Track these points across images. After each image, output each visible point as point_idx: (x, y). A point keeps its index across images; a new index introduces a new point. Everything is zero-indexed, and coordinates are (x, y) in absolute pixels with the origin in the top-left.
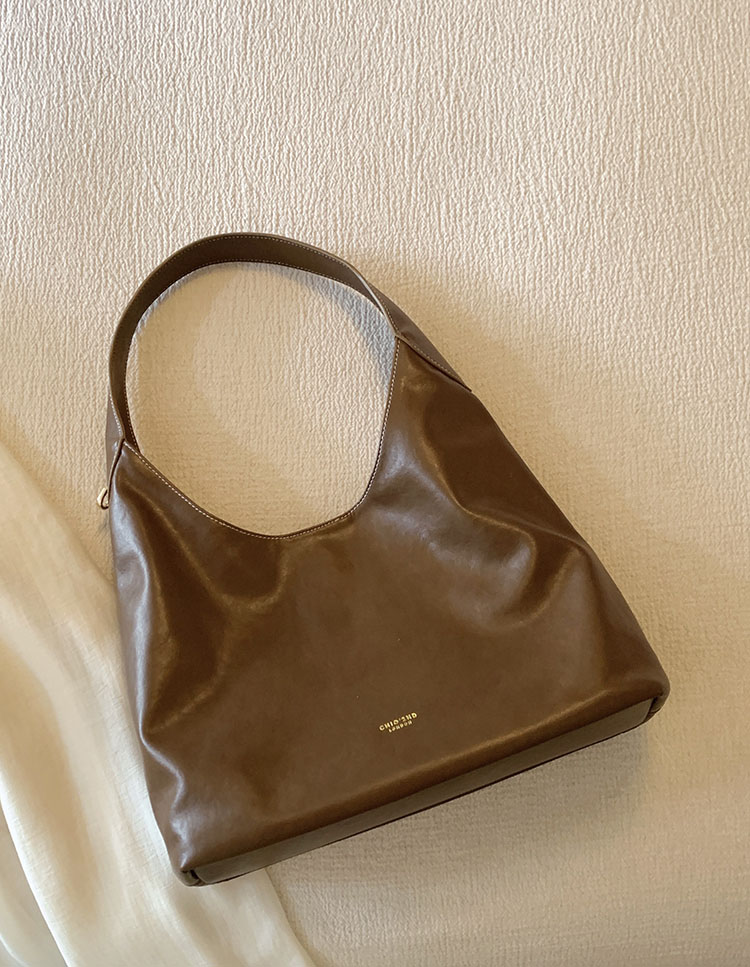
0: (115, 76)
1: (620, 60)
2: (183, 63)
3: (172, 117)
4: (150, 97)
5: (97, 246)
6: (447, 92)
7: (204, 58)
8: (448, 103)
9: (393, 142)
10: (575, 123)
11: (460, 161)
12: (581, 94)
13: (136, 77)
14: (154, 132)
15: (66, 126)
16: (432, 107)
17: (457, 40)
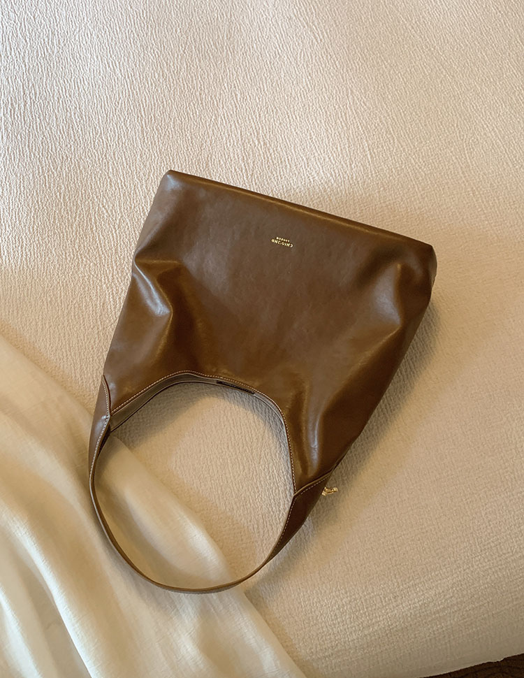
0: (71, 159)
1: (345, 114)
2: (109, 147)
3: (108, 173)
4: (93, 166)
5: (73, 243)
6: (259, 142)
7: (121, 144)
8: (261, 147)
9: (235, 170)
10: (330, 144)
11: (274, 173)
12: (330, 131)
13: (83, 158)
14: (98, 182)
15: (45, 186)
16: (253, 151)
17: (258, 118)
